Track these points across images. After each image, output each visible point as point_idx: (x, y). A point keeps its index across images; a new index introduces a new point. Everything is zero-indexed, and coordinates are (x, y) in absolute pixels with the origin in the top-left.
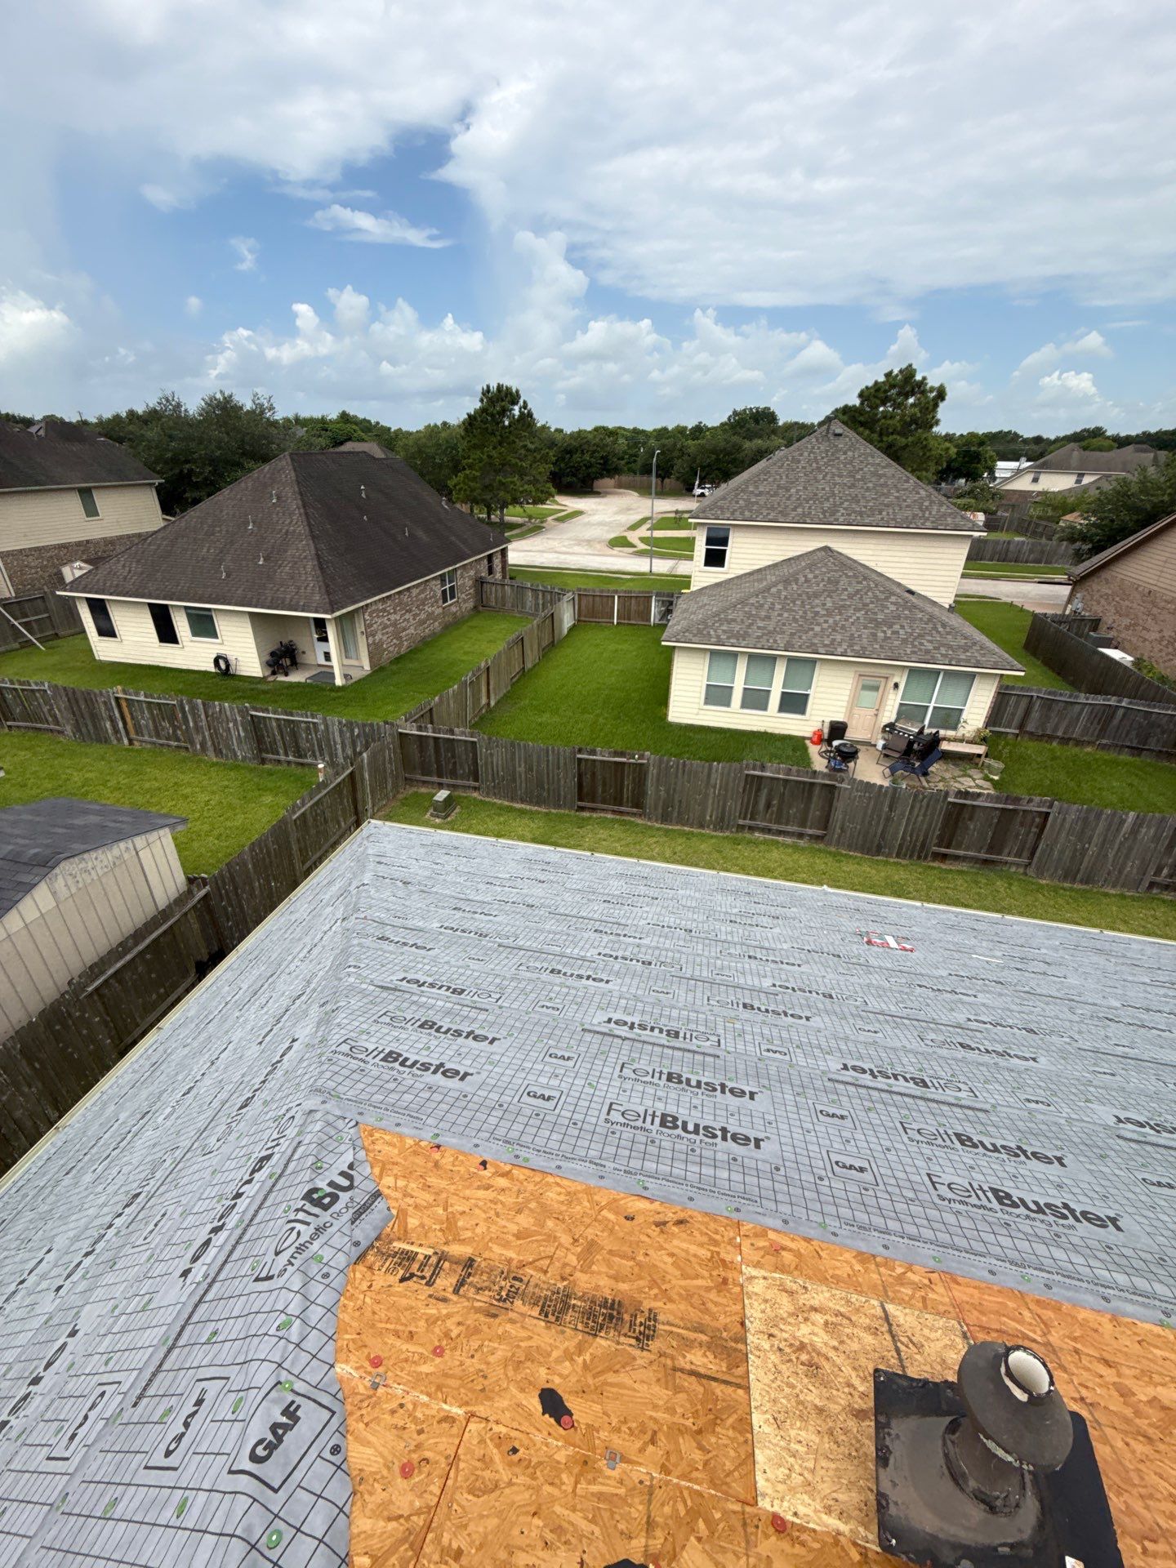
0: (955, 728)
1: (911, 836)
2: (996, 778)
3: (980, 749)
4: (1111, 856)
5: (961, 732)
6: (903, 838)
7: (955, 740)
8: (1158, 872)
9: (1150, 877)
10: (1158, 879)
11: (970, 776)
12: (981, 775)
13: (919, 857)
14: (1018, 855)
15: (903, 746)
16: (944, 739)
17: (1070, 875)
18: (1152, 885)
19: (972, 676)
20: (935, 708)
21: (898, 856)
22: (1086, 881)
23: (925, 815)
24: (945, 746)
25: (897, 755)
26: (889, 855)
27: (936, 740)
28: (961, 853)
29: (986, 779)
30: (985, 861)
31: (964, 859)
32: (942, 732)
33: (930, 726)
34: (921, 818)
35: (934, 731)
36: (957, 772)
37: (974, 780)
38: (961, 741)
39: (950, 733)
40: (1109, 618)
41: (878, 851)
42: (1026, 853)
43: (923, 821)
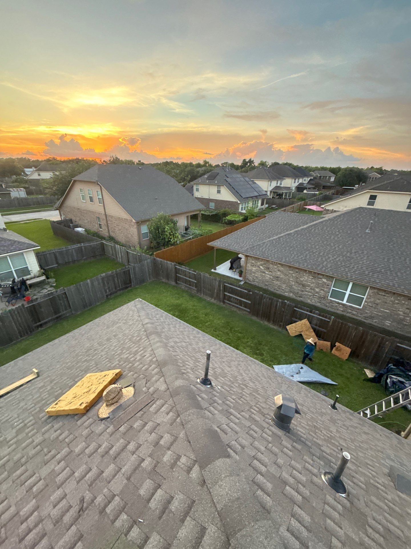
0: (30, 274)
1: (21, 327)
2: (54, 285)
3: (43, 278)
4: (92, 295)
5: (32, 275)
6: (18, 329)
7: (31, 278)
8: (106, 292)
9: (105, 295)
10: (108, 294)
11: (45, 289)
12: (49, 286)
13: (31, 332)
14: (66, 309)
15: (9, 290)
16: (27, 280)
17: (85, 306)
18: (107, 296)
19: (22, 254)
20: (15, 270)
21: (21, 336)
22: (90, 305)
23: (20, 316)
24: (28, 282)
25: (8, 295)
26: (18, 338)
27: (23, 282)
28: (47, 320)
29: (51, 286)
30: (57, 318)
31: (49, 321)
32: (25, 278)
33: (18, 278)
34: (19, 319)
35: (21, 278)
36: (40, 289)
37: (47, 289)
38: (34, 277)
39: (29, 277)
40: (74, 219)
41: (11, 340)
42: (68, 308)
43: (21, 319)
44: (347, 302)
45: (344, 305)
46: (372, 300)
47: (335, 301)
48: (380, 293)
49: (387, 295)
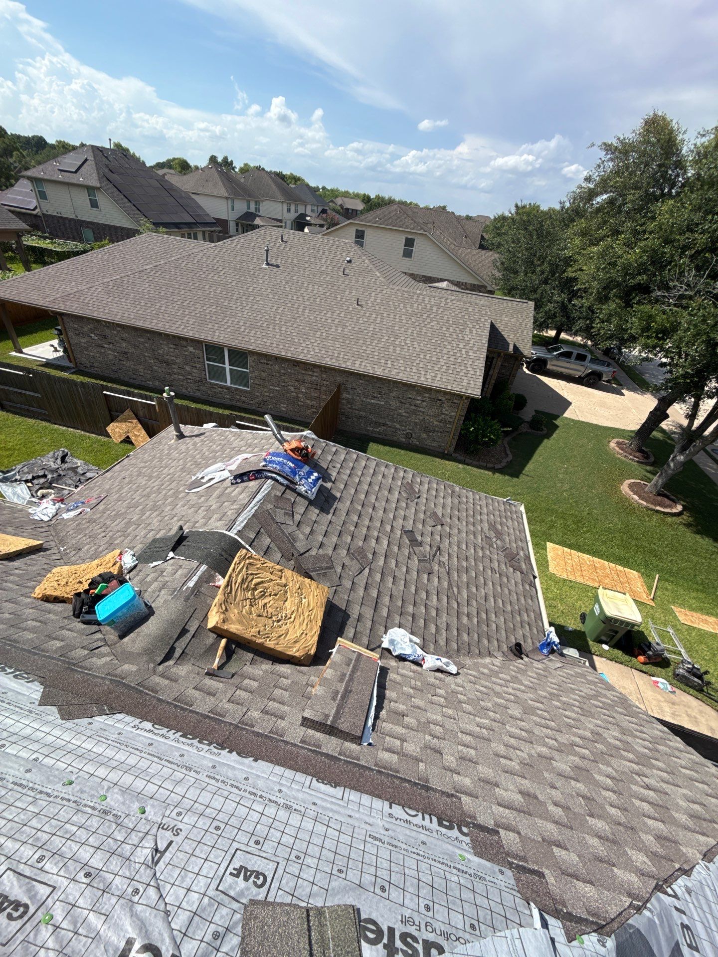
44: (231, 384)
45: (228, 388)
46: (257, 373)
47: (216, 385)
48: (262, 361)
49: (270, 362)
